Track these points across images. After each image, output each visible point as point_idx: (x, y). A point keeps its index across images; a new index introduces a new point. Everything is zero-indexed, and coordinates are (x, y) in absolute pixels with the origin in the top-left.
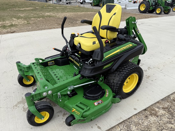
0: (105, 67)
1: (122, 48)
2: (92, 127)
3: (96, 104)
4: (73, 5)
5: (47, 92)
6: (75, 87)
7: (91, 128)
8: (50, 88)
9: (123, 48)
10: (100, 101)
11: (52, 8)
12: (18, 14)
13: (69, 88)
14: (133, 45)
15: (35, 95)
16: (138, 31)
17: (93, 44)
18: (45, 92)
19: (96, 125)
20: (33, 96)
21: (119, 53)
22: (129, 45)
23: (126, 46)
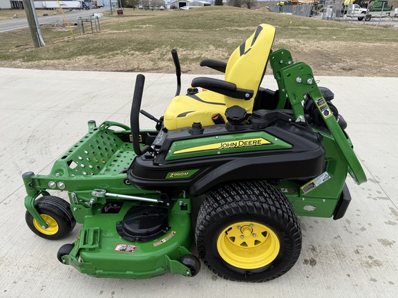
0: (172, 175)
1: (230, 143)
2: (102, 292)
3: (118, 248)
4: (375, 23)
5: (56, 183)
6: (107, 194)
7: (99, 292)
8: (63, 177)
9: (235, 142)
10: (131, 246)
11: (307, 28)
12: (225, 38)
13: (94, 193)
14: (272, 143)
15: (39, 180)
16: (322, 108)
17: (179, 116)
18: (53, 180)
19: (113, 293)
20: (33, 179)
21: (219, 153)
22: (257, 140)
23: (244, 141)
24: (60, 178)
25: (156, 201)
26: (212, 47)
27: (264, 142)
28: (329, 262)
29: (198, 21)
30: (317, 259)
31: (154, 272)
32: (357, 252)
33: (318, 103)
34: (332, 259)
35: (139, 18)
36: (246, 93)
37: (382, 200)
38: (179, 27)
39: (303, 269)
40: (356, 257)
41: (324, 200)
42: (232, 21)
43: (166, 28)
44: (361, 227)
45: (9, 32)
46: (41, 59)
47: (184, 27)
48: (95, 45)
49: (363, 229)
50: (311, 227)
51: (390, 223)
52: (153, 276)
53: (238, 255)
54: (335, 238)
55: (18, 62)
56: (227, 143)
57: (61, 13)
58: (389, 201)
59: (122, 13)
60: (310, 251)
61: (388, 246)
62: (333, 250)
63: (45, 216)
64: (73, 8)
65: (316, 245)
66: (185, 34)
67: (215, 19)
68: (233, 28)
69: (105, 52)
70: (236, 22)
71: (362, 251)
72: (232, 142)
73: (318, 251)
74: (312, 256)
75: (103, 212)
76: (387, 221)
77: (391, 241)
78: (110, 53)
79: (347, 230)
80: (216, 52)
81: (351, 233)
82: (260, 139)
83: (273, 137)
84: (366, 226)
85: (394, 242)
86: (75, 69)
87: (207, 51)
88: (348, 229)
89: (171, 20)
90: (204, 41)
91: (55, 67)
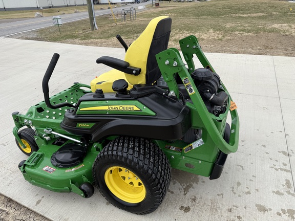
0: (79, 125)
2: (37, 195)
5: (28, 121)
6: (52, 132)
9: (117, 106)
10: (52, 169)
12: (225, 23)
13: (45, 130)
14: (141, 110)
15: (20, 117)
16: (188, 86)
17: (97, 84)
18: (26, 119)
19: (43, 197)
20: (17, 117)
21: (107, 113)
22: (131, 106)
23: (123, 106)
24: (30, 118)
25: (79, 141)
26: (211, 31)
27: (136, 108)
28: (200, 212)
29: (210, 9)
30: (192, 208)
31: (63, 189)
32: (230, 210)
33: (184, 82)
34: (204, 211)
35: (168, 9)
36: (133, 70)
37: (282, 172)
38: (193, 15)
39: (176, 213)
40: (226, 214)
41: (200, 162)
42: (239, 9)
43: (184, 16)
44: (247, 190)
45: (82, 20)
46: (91, 38)
47: (198, 15)
48: (127, 29)
49: (248, 193)
50: (203, 182)
51: (278, 193)
52: (62, 191)
53: (124, 190)
54: (218, 195)
55: (77, 40)
56: (112, 106)
57: (120, 6)
58: (290, 174)
59: (159, 5)
60: (190, 200)
61: (262, 212)
62: (210, 204)
63: (23, 141)
64: (129, 3)
65: (198, 197)
66: (195, 20)
67: (224, 8)
68: (237, 15)
69: (133, 34)
70: (241, 10)
71: (235, 211)
72: (115, 106)
73: (197, 202)
74: (190, 204)
75: (53, 144)
76: (276, 190)
77: (267, 208)
78: (135, 35)
79: (233, 191)
80: (213, 34)
81: (235, 193)
82: (133, 107)
83: (143, 106)
84: (253, 191)
85: (270, 210)
86: (108, 46)
87: (206, 33)
88: (235, 190)
89: (189, 10)
90: (208, 25)
91: (96, 44)
